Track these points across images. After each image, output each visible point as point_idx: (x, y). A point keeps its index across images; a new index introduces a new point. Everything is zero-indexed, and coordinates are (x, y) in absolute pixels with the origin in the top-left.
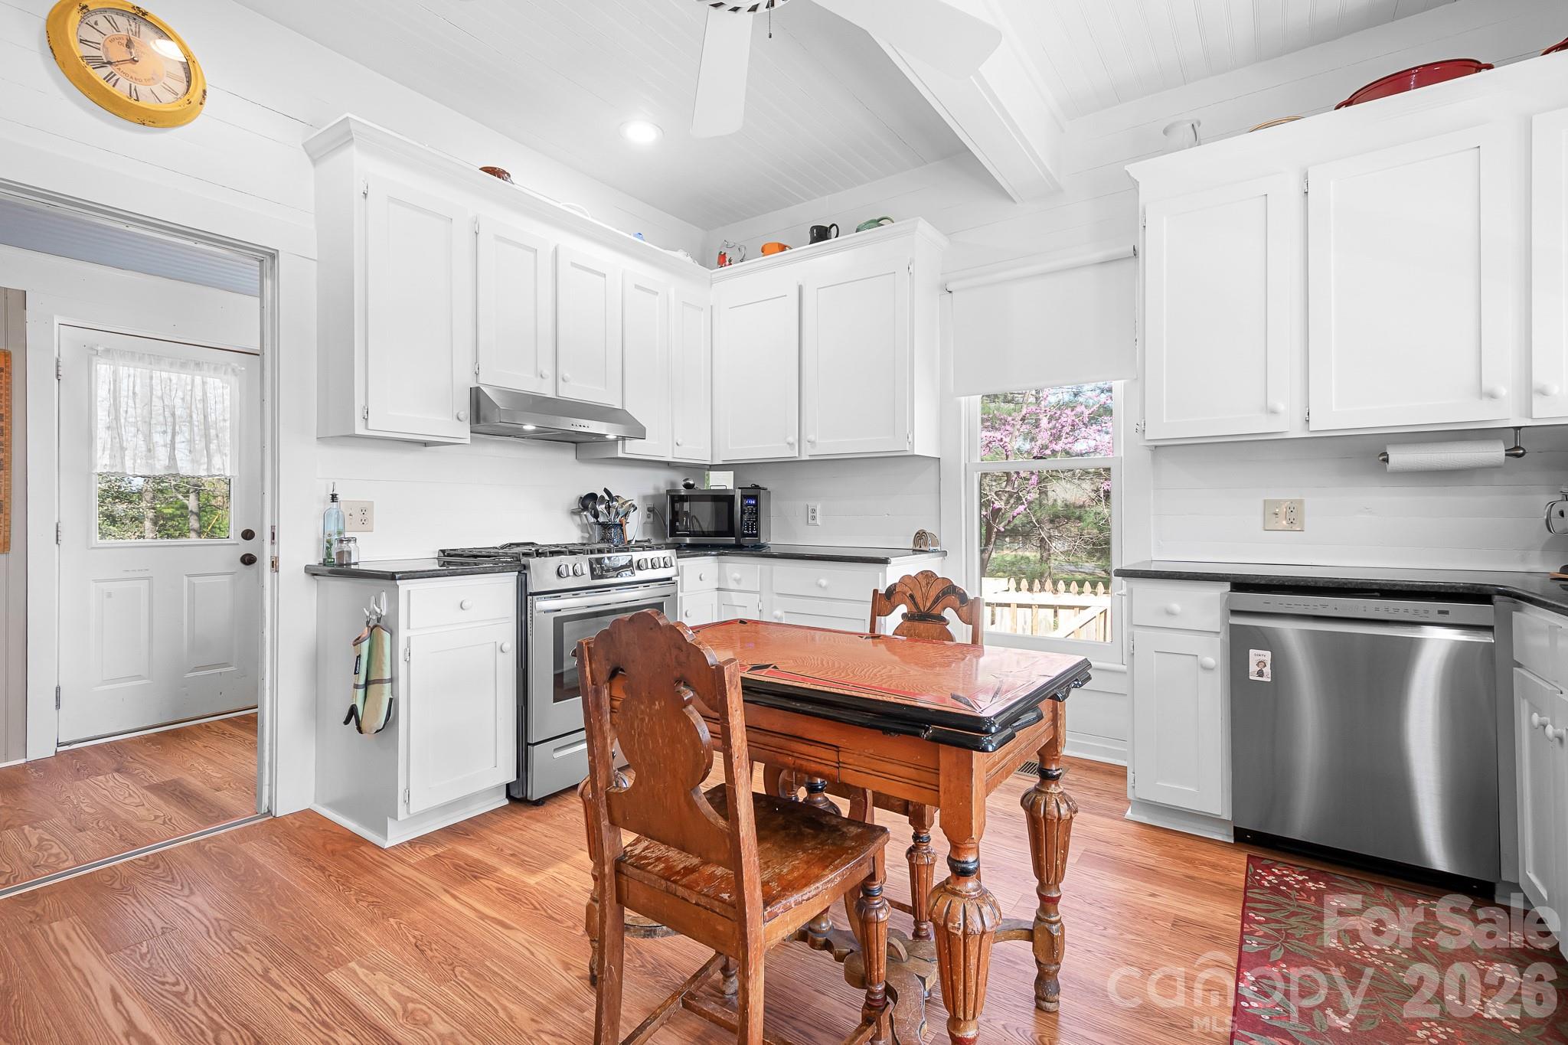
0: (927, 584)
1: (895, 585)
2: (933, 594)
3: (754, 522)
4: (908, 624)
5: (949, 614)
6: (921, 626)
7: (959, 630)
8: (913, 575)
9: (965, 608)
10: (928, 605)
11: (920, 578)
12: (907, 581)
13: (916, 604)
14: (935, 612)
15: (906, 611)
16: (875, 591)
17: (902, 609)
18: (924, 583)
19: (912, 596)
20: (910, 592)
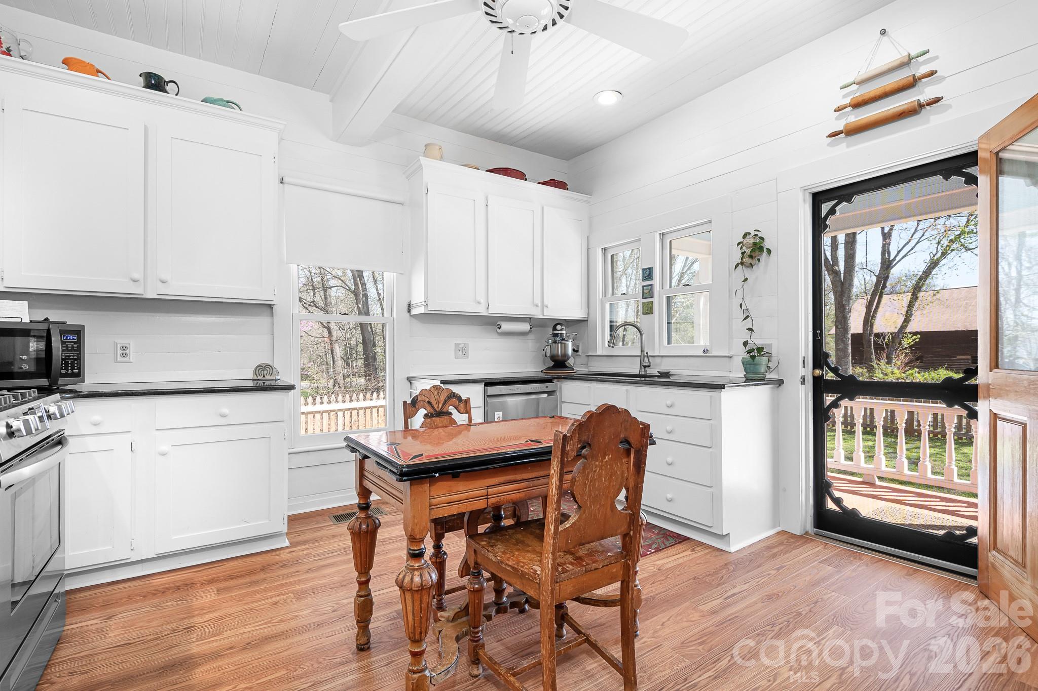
0: (438, 393)
1: (417, 396)
2: (442, 399)
3: (75, 360)
4: (429, 420)
5: (451, 409)
6: (438, 420)
7: (460, 418)
8: (428, 388)
9: (462, 405)
10: (440, 406)
11: (433, 390)
12: (425, 393)
13: (433, 407)
14: (445, 410)
15: (426, 412)
16: (405, 403)
17: (422, 412)
18: (436, 393)
19: (429, 402)
20: (428, 400)
